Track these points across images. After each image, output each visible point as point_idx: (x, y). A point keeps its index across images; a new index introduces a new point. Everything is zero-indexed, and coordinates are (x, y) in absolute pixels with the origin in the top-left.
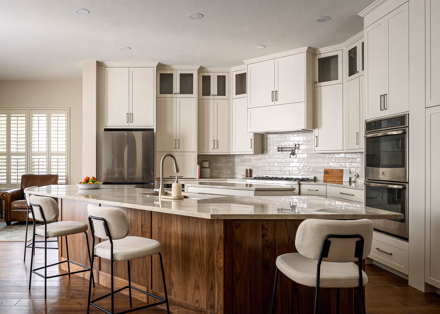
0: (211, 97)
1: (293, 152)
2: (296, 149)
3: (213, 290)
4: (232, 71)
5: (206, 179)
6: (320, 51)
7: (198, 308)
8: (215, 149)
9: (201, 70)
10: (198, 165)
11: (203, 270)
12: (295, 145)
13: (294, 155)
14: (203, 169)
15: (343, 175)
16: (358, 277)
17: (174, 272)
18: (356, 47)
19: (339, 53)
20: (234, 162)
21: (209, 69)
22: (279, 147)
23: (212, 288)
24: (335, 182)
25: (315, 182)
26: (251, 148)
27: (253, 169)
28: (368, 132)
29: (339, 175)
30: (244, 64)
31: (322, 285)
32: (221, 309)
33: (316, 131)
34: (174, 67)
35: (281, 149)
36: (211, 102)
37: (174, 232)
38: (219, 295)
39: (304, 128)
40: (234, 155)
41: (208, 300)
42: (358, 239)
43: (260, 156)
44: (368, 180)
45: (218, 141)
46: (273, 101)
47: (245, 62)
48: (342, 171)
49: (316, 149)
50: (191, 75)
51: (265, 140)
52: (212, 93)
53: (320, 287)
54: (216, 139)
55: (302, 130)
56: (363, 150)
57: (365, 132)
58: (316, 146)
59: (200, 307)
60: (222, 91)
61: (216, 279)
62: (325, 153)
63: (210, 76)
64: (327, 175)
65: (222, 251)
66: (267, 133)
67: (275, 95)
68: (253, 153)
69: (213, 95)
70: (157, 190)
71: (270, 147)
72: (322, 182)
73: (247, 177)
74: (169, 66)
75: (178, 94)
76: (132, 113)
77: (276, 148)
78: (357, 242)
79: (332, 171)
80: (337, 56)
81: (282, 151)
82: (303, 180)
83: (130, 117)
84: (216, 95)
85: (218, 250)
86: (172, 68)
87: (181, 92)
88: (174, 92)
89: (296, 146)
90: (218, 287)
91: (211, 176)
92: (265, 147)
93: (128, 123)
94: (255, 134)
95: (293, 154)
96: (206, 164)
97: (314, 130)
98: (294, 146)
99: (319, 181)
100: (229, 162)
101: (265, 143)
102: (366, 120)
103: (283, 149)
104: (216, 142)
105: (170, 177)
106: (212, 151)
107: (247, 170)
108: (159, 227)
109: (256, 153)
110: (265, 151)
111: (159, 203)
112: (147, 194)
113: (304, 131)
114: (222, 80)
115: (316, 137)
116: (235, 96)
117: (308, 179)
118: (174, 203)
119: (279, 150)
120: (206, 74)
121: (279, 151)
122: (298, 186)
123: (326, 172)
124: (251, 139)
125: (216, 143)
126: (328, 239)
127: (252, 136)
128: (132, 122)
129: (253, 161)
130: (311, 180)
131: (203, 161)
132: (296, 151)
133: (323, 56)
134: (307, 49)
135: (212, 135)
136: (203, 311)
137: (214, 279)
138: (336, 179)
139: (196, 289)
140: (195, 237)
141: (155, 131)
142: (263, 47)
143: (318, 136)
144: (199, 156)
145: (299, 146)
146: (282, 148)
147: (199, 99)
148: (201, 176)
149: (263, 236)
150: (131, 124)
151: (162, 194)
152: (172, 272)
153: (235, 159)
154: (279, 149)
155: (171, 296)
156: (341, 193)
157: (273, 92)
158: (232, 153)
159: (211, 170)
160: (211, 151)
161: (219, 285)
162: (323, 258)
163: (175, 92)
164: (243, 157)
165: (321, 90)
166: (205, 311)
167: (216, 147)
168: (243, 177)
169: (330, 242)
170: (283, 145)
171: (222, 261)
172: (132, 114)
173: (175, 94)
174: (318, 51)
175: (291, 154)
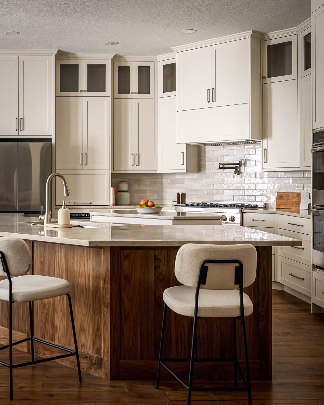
0: (130, 96)
1: (238, 170)
2: (241, 166)
3: (99, 331)
4: (158, 60)
5: (123, 207)
6: (269, 35)
7: (84, 354)
8: (135, 166)
9: (116, 59)
10: (112, 188)
11: (89, 309)
12: (239, 160)
13: (239, 174)
14: (120, 193)
15: (301, 201)
16: (239, 306)
17: (57, 313)
18: (311, 33)
19: (293, 39)
20: (162, 184)
21: (128, 58)
22: (219, 163)
23: (98, 329)
24: (289, 210)
25: (266, 210)
26: (183, 164)
27: (187, 194)
28: (316, 145)
29: (296, 200)
30: (173, 51)
31: (201, 314)
32: (108, 352)
33: (265, 142)
34: (80, 55)
35: (222, 166)
36: (130, 102)
37: (58, 265)
38: (105, 336)
39: (248, 138)
40: (162, 174)
41: (94, 343)
42: (237, 265)
43: (196, 176)
44: (316, 206)
45: (140, 155)
46: (209, 102)
47: (173, 49)
48: (299, 195)
49: (265, 165)
50: (104, 66)
51: (203, 153)
52: (131, 90)
53: (198, 317)
54: (136, 152)
55: (246, 140)
56: (311, 169)
57: (313, 145)
58: (265, 162)
59: (86, 352)
60: (145, 88)
61: (102, 318)
62: (279, 171)
63: (129, 67)
64: (281, 201)
65: (109, 286)
66: (205, 145)
67: (211, 95)
68: (185, 171)
69: (132, 93)
70: (42, 218)
71: (208, 164)
72: (275, 210)
73: (179, 203)
74: (73, 54)
75: (85, 91)
76: (22, 117)
77: (216, 165)
78: (236, 268)
79: (287, 194)
80: (290, 43)
81: (224, 168)
82: (249, 207)
83: (20, 123)
84: (136, 93)
85: (104, 284)
86: (76, 57)
87: (90, 89)
88: (80, 88)
89: (241, 161)
90: (104, 327)
91: (130, 203)
92: (202, 163)
93: (18, 131)
94: (188, 145)
95: (238, 172)
96: (124, 187)
97: (262, 141)
98: (238, 162)
99: (271, 208)
100: (155, 183)
101: (202, 157)
102: (314, 129)
103: (225, 166)
104: (136, 156)
105: (74, 203)
106: (132, 168)
107: (179, 194)
108: (41, 261)
109: (189, 171)
110: (202, 168)
111: (45, 233)
112: (31, 223)
113: (248, 142)
114: (144, 72)
115: (265, 149)
116: (162, 94)
117: (256, 206)
118: (60, 233)
119: (219, 167)
120: (123, 65)
121: (219, 169)
122: (239, 215)
123: (280, 197)
124: (183, 153)
125: (138, 158)
126: (206, 265)
127: (183, 149)
128: (23, 130)
129: (186, 182)
130: (259, 207)
131: (120, 182)
132: (243, 169)
133: (273, 42)
134: (251, 33)
135: (131, 148)
136: (89, 356)
137: (101, 318)
138: (292, 206)
139: (82, 331)
140: (80, 272)
141: (54, 142)
142: (192, 31)
143: (267, 148)
144: (114, 176)
145: (245, 162)
146: (224, 164)
147: (114, 98)
148: (117, 203)
149: (156, 268)
150: (21, 133)
151: (47, 223)
152: (56, 313)
153: (164, 180)
154: (219, 165)
155: (55, 342)
156: (291, 224)
157: (209, 89)
158: (158, 172)
159: (130, 194)
160: (130, 168)
161: (105, 324)
162: (202, 285)
163: (82, 90)
164: (172, 177)
165: (270, 88)
166: (91, 356)
167: (136, 164)
168: (173, 203)
169: (207, 268)
170: (226, 160)
171: (108, 296)
172: (23, 119)
173: (81, 91)
174: (266, 36)
175: (235, 173)
